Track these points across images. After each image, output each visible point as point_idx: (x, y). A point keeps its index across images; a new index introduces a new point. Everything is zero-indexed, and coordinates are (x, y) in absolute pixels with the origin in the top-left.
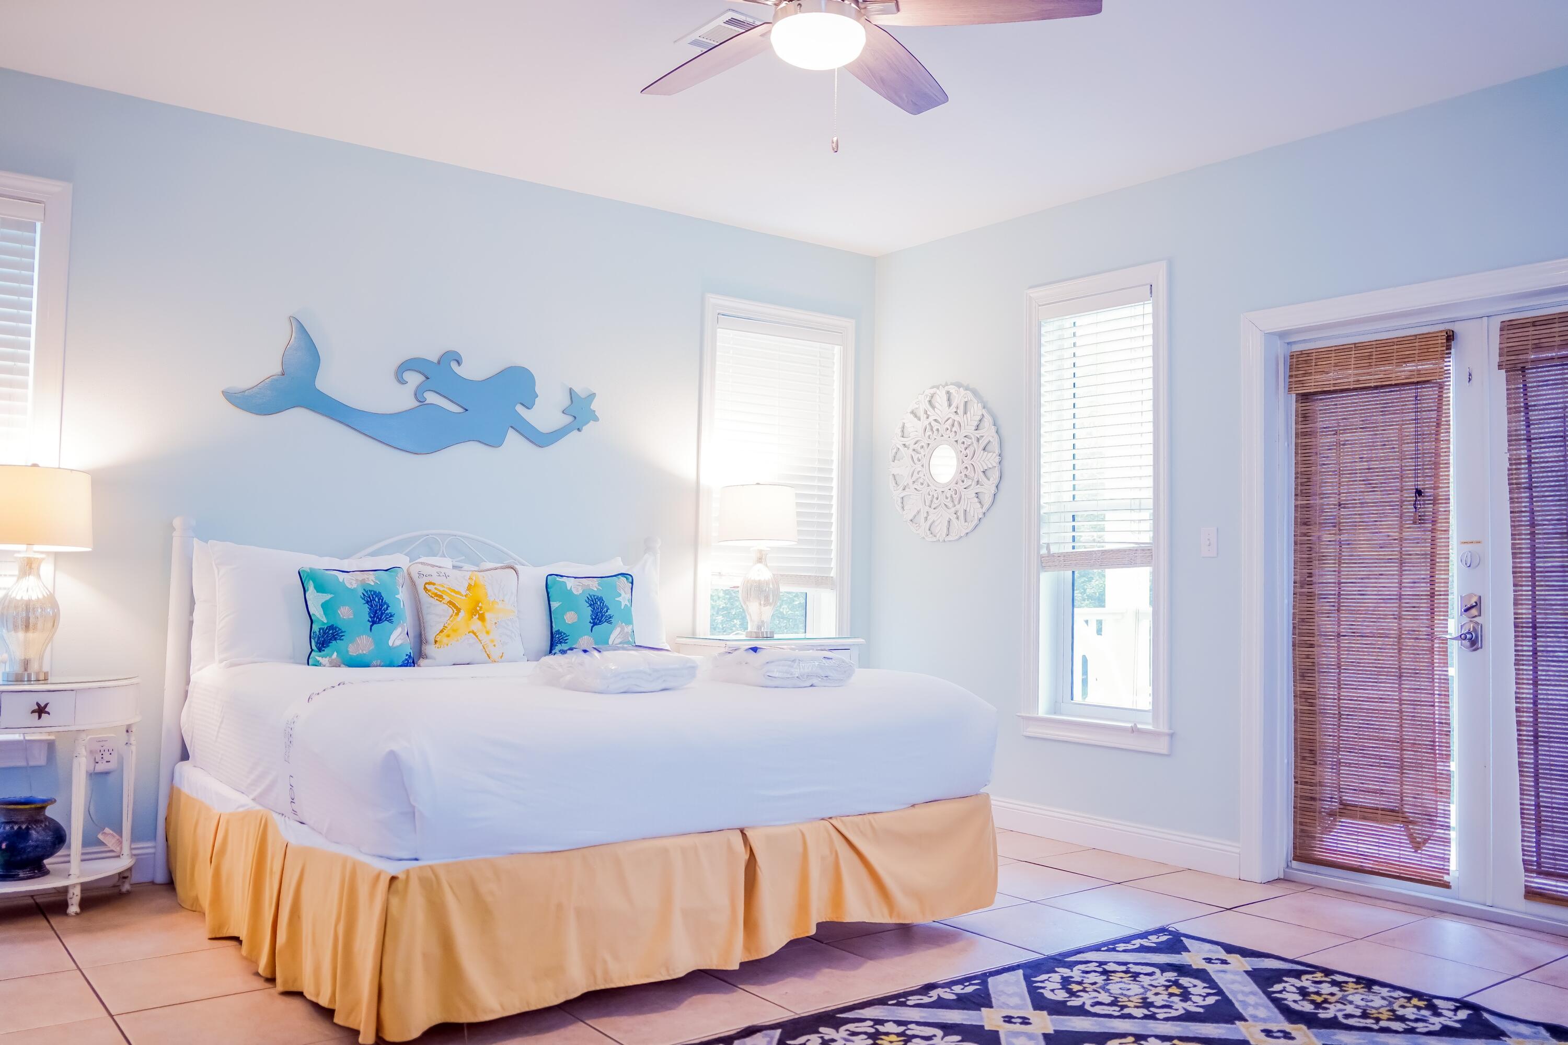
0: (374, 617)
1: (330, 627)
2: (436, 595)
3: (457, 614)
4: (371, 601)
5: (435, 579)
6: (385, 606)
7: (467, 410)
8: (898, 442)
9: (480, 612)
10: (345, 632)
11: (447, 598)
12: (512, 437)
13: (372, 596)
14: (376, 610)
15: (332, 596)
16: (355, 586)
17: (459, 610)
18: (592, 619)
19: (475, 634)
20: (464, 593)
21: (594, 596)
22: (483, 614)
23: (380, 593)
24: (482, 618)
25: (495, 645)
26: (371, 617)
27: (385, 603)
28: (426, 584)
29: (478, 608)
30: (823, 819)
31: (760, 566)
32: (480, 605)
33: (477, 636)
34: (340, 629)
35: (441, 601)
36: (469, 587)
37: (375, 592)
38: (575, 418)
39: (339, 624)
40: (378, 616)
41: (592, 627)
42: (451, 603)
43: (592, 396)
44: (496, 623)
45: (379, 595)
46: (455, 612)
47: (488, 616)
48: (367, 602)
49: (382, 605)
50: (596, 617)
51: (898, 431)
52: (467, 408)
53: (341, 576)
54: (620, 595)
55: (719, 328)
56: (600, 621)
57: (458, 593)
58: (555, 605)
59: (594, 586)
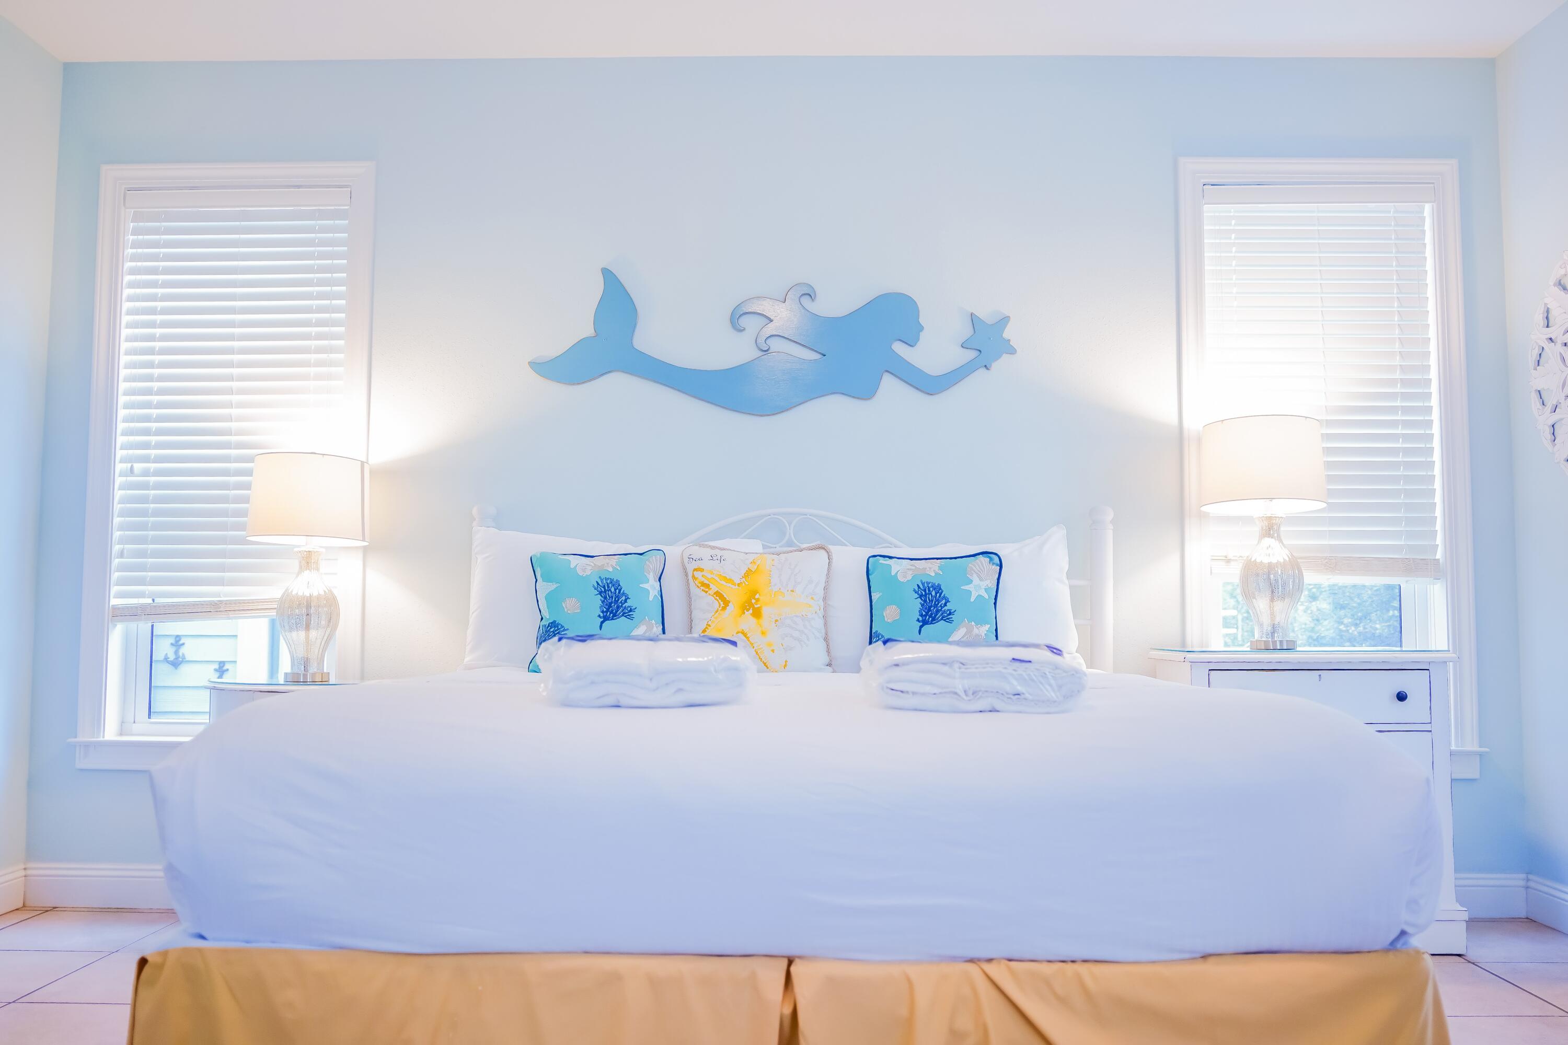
0: (607, 612)
1: (551, 623)
2: (703, 584)
3: (724, 608)
4: (605, 592)
5: (704, 565)
6: (624, 598)
7: (825, 355)
8: (1539, 336)
9: (756, 606)
10: (568, 629)
11: (714, 588)
12: (889, 384)
13: (608, 585)
14: (611, 603)
15: (558, 585)
16: (588, 573)
17: (726, 603)
18: (921, 615)
19: (745, 635)
20: (737, 582)
21: (928, 583)
22: (759, 609)
23: (618, 581)
24: (757, 614)
25: (773, 651)
26: (603, 612)
27: (624, 593)
28: (695, 570)
29: (753, 601)
30: (971, 961)
31: (1268, 541)
32: (757, 596)
33: (748, 638)
34: (562, 627)
35: (707, 592)
36: (748, 573)
37: (612, 581)
38: (980, 351)
39: (560, 620)
40: (612, 610)
41: (921, 627)
42: (718, 594)
43: (1005, 320)
44: (776, 621)
45: (617, 585)
46: (722, 605)
47: (765, 611)
48: (600, 593)
49: (618, 597)
50: (927, 613)
51: (1540, 318)
52: (825, 354)
53: (575, 561)
54: (970, 582)
55: (1205, 204)
56: (934, 619)
57: (730, 581)
58: (875, 596)
59: (932, 571)
